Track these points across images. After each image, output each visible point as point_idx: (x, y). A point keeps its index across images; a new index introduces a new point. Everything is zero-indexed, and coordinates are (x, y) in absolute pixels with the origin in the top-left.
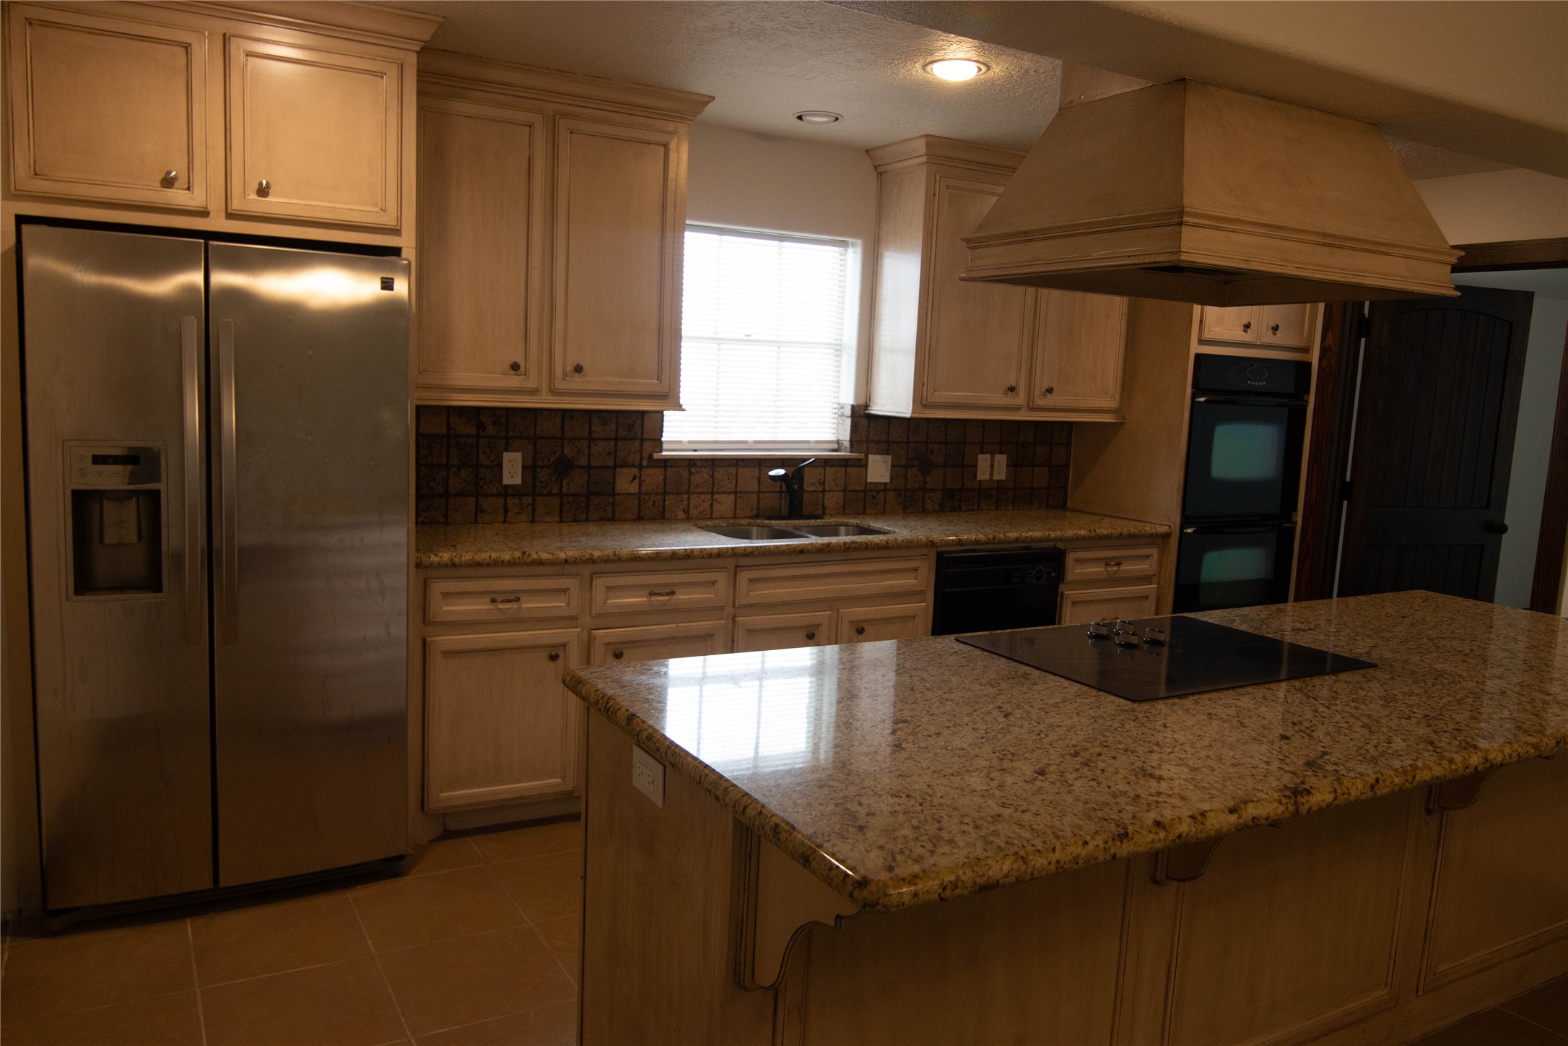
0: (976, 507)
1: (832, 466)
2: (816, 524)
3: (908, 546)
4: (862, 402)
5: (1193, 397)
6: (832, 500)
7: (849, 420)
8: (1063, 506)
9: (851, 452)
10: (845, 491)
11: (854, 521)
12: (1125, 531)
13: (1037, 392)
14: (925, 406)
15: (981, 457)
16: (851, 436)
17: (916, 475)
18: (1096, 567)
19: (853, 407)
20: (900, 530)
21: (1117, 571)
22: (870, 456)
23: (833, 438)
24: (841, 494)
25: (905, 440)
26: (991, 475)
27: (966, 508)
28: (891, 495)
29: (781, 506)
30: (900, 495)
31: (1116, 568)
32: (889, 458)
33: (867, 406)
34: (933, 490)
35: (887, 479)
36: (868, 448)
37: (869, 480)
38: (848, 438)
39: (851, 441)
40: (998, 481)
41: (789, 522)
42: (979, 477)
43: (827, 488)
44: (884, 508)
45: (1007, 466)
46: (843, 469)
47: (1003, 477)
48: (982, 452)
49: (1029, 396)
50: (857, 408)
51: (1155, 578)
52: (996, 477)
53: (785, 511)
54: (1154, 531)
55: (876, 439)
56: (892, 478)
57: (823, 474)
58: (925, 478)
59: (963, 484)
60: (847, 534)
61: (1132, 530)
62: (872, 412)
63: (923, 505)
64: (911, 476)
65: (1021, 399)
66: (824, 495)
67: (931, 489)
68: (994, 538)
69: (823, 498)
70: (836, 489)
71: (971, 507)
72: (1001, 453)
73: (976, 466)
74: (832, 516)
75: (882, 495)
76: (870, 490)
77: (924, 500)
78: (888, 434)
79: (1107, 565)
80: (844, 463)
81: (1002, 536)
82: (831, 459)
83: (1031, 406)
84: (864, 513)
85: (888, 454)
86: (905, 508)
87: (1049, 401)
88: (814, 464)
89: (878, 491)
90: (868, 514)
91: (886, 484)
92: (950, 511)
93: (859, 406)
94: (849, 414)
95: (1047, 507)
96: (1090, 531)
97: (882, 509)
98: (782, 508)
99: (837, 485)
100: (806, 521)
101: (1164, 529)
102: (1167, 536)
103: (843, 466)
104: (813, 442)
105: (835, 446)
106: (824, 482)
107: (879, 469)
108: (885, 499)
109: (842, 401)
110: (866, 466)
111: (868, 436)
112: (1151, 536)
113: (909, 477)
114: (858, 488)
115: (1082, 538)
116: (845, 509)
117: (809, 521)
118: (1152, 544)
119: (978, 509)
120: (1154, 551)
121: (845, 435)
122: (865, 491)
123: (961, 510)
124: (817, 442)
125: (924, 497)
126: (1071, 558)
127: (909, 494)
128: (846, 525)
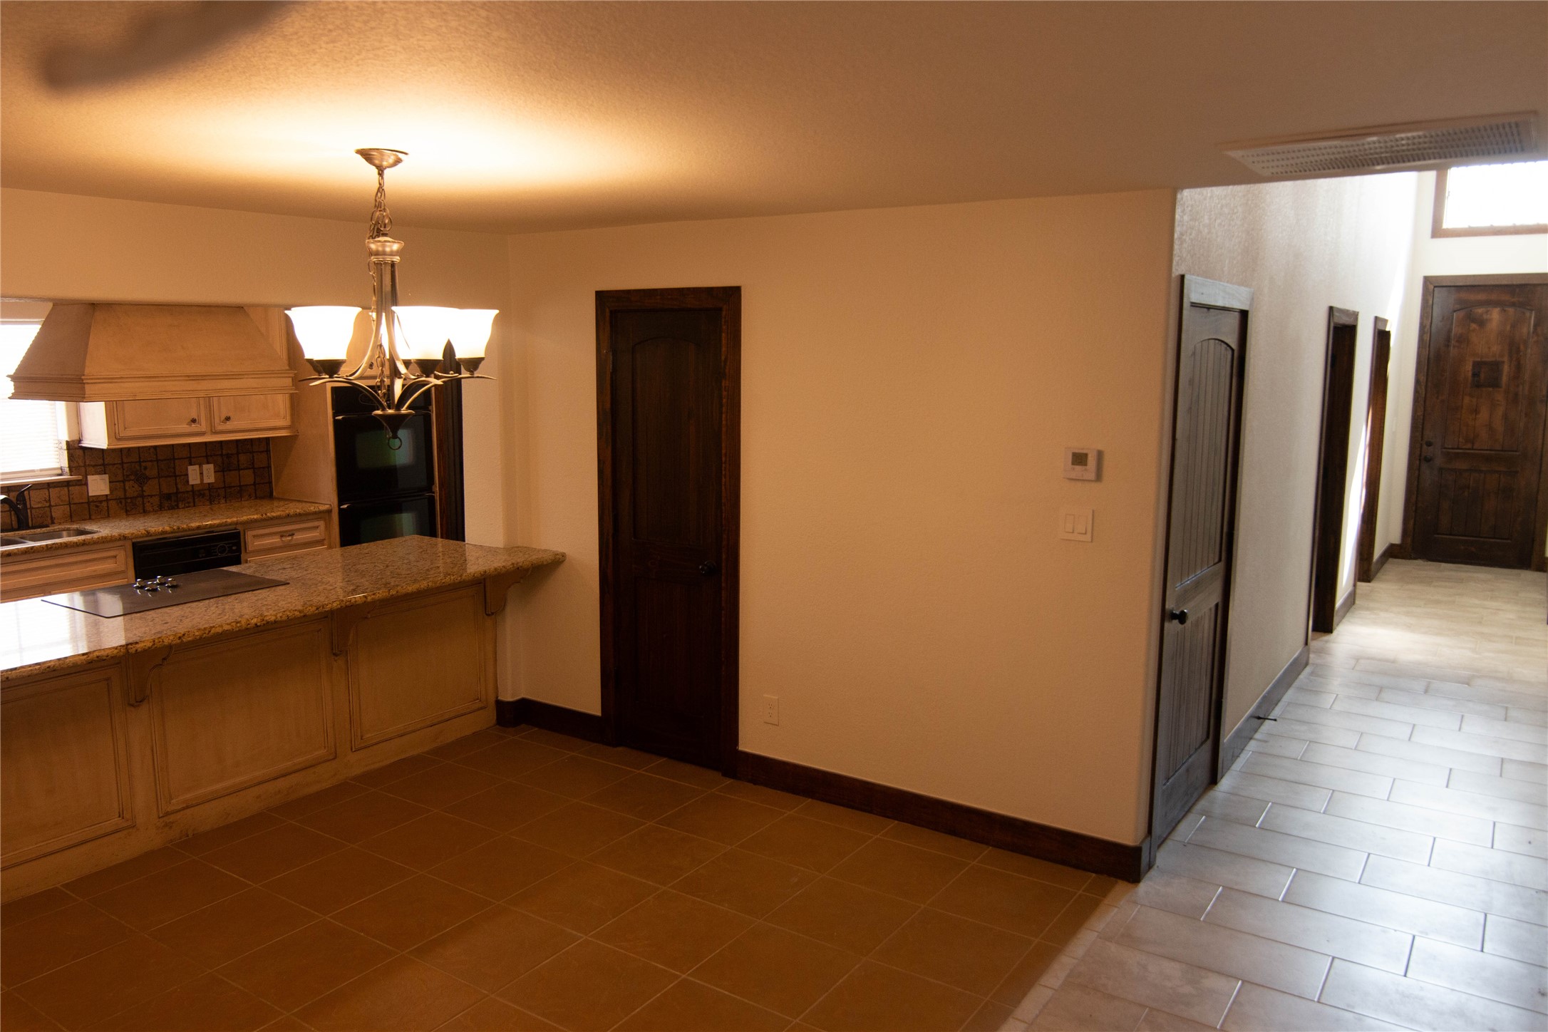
0: (192, 504)
1: (55, 487)
2: (42, 532)
3: (105, 541)
4: (76, 437)
5: (334, 416)
6: (57, 513)
7: (66, 452)
8: (270, 496)
9: (71, 475)
10: (70, 504)
11: (75, 526)
12: (292, 512)
13: (217, 420)
14: (119, 439)
15: (190, 468)
16: (69, 464)
17: (133, 487)
18: (273, 539)
19: (67, 442)
20: (103, 530)
21: (290, 541)
22: (88, 477)
23: (57, 466)
24: (67, 508)
25: (119, 462)
26: (202, 479)
27: (183, 506)
28: (113, 504)
29: (11, 521)
30: (121, 502)
31: (290, 538)
32: (106, 477)
33: (80, 441)
34: (151, 496)
35: (107, 492)
36: (86, 471)
37: (90, 495)
38: (67, 465)
39: (70, 467)
40: (209, 484)
41: (17, 532)
42: (191, 482)
43: (53, 504)
44: (108, 513)
45: (215, 472)
46: (66, 489)
47: (212, 480)
48: (191, 465)
49: (211, 424)
50: (71, 443)
51: (326, 542)
52: (206, 481)
53: (15, 524)
54: (317, 510)
55: (92, 463)
56: (111, 490)
57: (47, 494)
58: (142, 488)
59: (177, 489)
60: (69, 536)
61: (298, 511)
62: (83, 445)
63: (144, 507)
64: (129, 488)
65: (203, 426)
66: (51, 509)
67: (148, 496)
68: (179, 528)
69: (51, 511)
70: (61, 504)
71: (187, 505)
72: (208, 463)
73: (187, 475)
74: (60, 524)
75: (104, 504)
76: (93, 501)
77: (143, 504)
78: (103, 459)
79: (282, 536)
80: (67, 484)
81: (185, 526)
82: (53, 483)
83: (214, 431)
84: (90, 519)
85: (105, 474)
86: (127, 511)
87: (229, 426)
88: (32, 488)
89: (101, 502)
90: (93, 520)
91: (107, 495)
92: (169, 509)
93: (73, 441)
94: (65, 448)
95: (256, 498)
96: (262, 515)
97: (106, 514)
98: (13, 522)
99: (62, 501)
100: (32, 531)
101: (326, 507)
102: (329, 511)
103: (65, 486)
104: (37, 470)
105: (60, 472)
106: (49, 500)
107: (98, 485)
108: (108, 507)
109: (60, 438)
110: (86, 484)
111: (85, 462)
112: (315, 513)
113: (127, 488)
114: (81, 501)
115: (256, 521)
116: (71, 518)
117: (35, 530)
118: (318, 519)
119: (194, 506)
120: (321, 524)
121: (65, 463)
122: (88, 503)
123: (178, 508)
124: (41, 470)
125: (143, 502)
126: (250, 534)
127: (129, 501)
128: (68, 530)
